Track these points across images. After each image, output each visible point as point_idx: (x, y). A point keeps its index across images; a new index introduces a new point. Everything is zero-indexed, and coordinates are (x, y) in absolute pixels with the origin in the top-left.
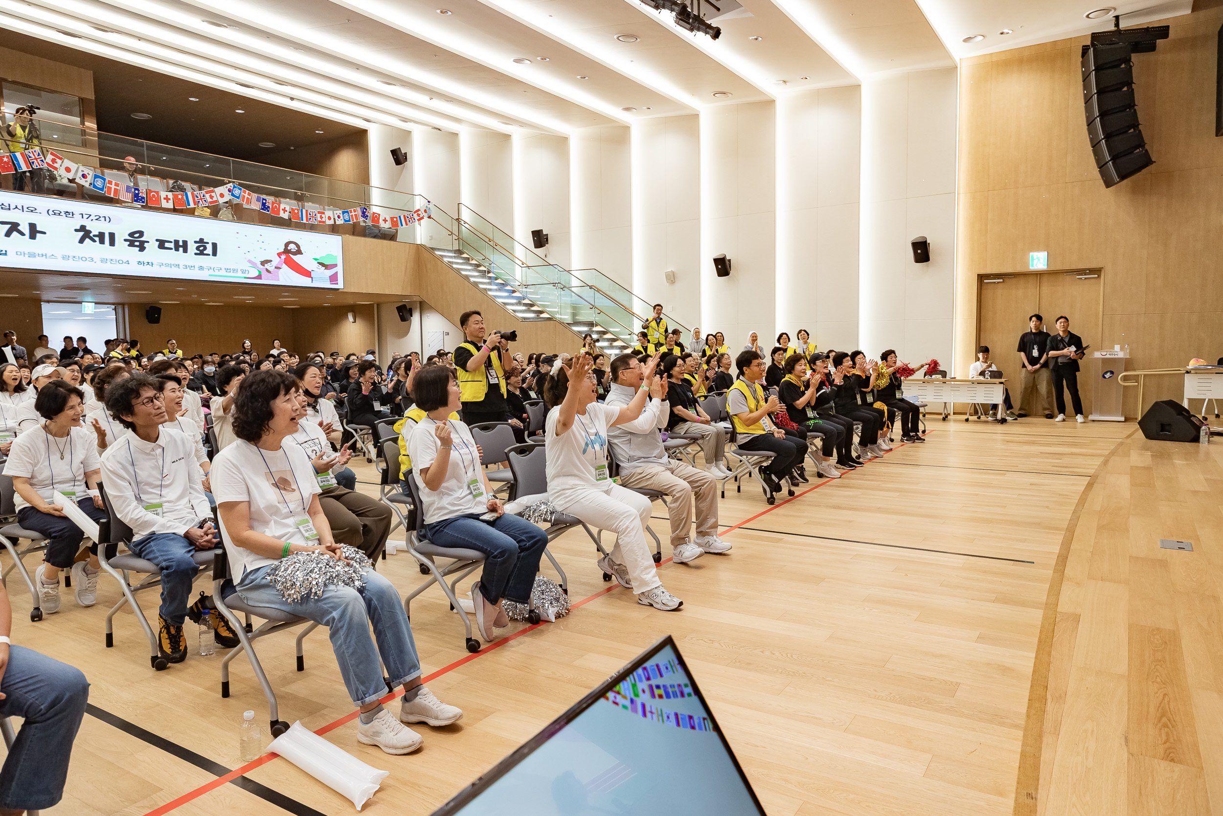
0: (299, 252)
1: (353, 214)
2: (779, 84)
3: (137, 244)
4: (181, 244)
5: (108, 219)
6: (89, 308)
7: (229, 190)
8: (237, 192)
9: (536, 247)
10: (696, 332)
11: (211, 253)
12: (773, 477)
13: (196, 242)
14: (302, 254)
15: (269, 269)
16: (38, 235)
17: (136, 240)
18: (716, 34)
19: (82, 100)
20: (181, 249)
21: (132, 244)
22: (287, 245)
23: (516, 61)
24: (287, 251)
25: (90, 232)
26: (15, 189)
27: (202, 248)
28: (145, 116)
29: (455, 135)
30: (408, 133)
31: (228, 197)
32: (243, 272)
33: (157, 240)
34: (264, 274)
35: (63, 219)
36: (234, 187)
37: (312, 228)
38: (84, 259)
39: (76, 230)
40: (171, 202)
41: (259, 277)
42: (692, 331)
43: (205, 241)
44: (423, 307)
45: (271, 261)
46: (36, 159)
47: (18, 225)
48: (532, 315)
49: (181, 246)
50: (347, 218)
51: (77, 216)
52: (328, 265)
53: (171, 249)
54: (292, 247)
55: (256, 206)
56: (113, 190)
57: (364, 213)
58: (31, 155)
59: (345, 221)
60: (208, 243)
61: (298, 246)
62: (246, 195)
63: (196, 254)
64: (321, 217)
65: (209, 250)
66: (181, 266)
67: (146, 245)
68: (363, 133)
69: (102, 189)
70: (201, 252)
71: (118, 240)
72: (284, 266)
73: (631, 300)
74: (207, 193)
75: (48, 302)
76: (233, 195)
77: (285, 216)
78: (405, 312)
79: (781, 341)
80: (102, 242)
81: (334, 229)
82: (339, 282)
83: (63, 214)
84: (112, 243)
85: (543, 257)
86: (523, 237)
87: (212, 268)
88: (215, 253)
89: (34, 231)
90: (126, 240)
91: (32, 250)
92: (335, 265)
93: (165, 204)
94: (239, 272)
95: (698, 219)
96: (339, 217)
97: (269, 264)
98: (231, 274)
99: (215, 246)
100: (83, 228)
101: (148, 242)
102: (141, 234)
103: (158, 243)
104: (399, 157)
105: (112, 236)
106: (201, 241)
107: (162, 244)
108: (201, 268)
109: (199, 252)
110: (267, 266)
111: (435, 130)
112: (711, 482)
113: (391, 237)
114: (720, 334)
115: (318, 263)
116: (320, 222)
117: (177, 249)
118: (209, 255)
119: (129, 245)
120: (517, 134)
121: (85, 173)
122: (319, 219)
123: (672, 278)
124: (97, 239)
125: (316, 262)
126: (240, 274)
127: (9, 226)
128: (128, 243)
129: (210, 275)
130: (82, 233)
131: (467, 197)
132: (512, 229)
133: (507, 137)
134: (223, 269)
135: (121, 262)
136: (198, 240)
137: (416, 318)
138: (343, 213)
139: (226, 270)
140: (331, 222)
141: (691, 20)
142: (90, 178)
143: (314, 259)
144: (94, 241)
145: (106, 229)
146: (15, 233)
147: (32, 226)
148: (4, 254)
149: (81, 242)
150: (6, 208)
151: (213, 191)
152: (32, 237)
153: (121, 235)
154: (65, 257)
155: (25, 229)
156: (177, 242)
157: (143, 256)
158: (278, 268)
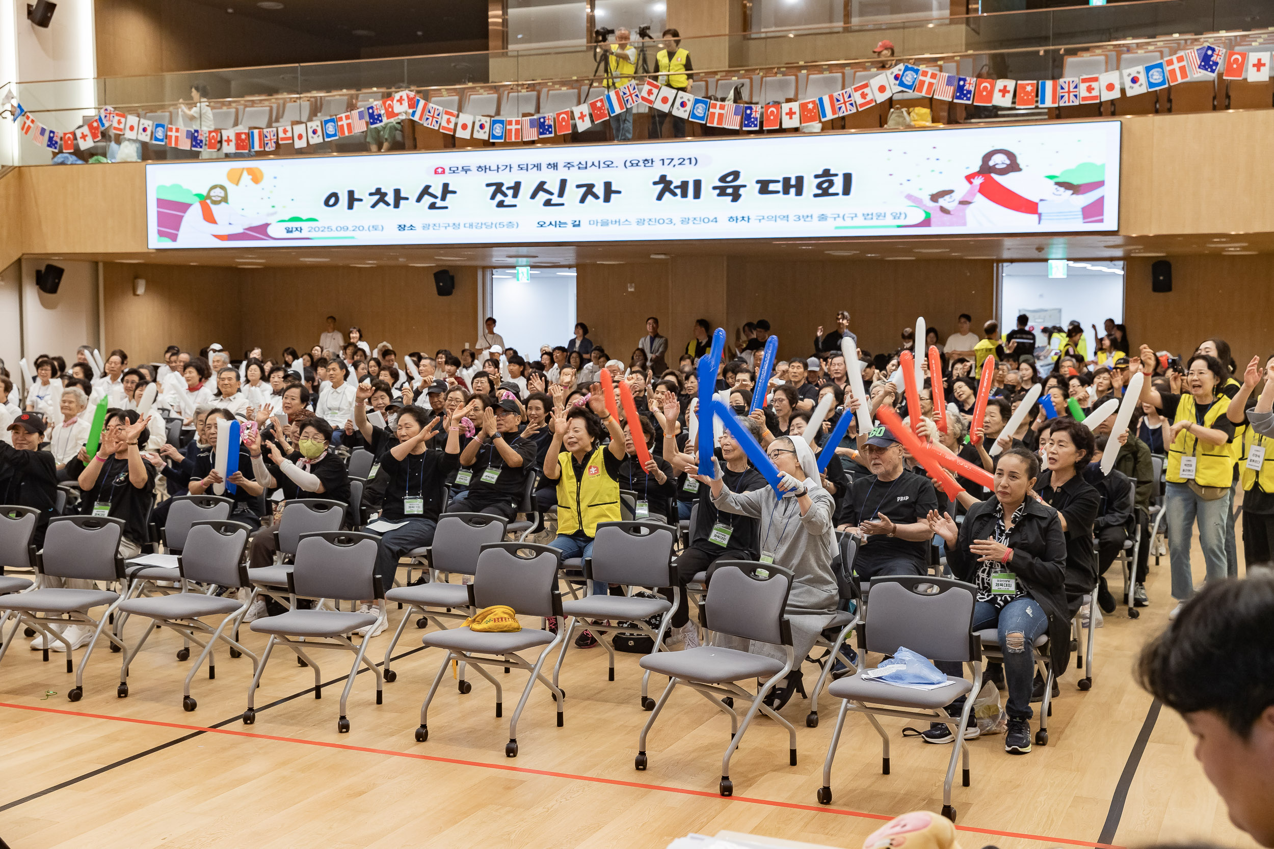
0: (1014, 167)
1: (1176, 67)
3: (730, 191)
4: (793, 182)
5: (693, 161)
7: (896, 78)
8: (910, 78)
11: (840, 191)
13: (817, 176)
14: (1020, 170)
16: (613, 195)
17: (729, 186)
20: (793, 191)
21: (722, 192)
22: (988, 157)
24: (986, 169)
25: (671, 182)
27: (826, 185)
31: (893, 89)
32: (897, 216)
33: (758, 182)
34: (937, 216)
35: (641, 170)
36: (907, 69)
38: (661, 221)
39: (655, 183)
41: (926, 223)
43: (832, 172)
45: (951, 192)
46: (632, 95)
47: (592, 186)
49: (793, 185)
51: (658, 163)
52: (1079, 186)
53: (778, 192)
54: (999, 161)
55: (944, 94)
56: (716, 116)
57: (1205, 59)
59: (1151, 85)
60: (836, 175)
61: (1010, 155)
62: (929, 80)
63: (816, 196)
64: (1091, 89)
65: (838, 187)
66: (791, 218)
67: (742, 191)
69: (702, 118)
70: (824, 191)
71: (706, 189)
72: (980, 199)
74: (857, 90)
76: (902, 84)
77: (1003, 101)
80: (684, 195)
82: (1106, 216)
83: (641, 163)
84: (697, 195)
87: (841, 216)
88: (847, 191)
89: (609, 191)
90: (715, 188)
91: (606, 217)
92: (1101, 184)
93: (787, 123)
94: (889, 217)
96: (1135, 80)
97: (947, 197)
98: (875, 222)
99: (848, 178)
100: (663, 179)
101: (745, 186)
102: (736, 175)
103: (759, 185)
105: (698, 184)
106: (826, 173)
107: (764, 187)
108: (823, 218)
109: (820, 192)
110: (943, 202)
115: (1057, 184)
116: (1084, 99)
117: (786, 192)
118: (837, 194)
119: (719, 195)
122: (1085, 93)
124: (678, 191)
125: (1052, 182)
126: (889, 221)
127: (585, 189)
128: (717, 191)
129: (837, 228)
130: (662, 186)
134: (860, 215)
135: (706, 220)
136: (820, 172)
138: (1149, 69)
139: (866, 216)
140: (1115, 94)
142: (689, 106)
143: (1051, 177)
144: (675, 194)
145: (688, 174)
146: (590, 198)
147: (608, 185)
148: (577, 224)
149: (660, 198)
150: (583, 166)
151: (866, 86)
152: (607, 199)
153: (710, 182)
154: (640, 222)
155: (599, 190)
156: (787, 181)
157: (738, 209)
158: (964, 203)
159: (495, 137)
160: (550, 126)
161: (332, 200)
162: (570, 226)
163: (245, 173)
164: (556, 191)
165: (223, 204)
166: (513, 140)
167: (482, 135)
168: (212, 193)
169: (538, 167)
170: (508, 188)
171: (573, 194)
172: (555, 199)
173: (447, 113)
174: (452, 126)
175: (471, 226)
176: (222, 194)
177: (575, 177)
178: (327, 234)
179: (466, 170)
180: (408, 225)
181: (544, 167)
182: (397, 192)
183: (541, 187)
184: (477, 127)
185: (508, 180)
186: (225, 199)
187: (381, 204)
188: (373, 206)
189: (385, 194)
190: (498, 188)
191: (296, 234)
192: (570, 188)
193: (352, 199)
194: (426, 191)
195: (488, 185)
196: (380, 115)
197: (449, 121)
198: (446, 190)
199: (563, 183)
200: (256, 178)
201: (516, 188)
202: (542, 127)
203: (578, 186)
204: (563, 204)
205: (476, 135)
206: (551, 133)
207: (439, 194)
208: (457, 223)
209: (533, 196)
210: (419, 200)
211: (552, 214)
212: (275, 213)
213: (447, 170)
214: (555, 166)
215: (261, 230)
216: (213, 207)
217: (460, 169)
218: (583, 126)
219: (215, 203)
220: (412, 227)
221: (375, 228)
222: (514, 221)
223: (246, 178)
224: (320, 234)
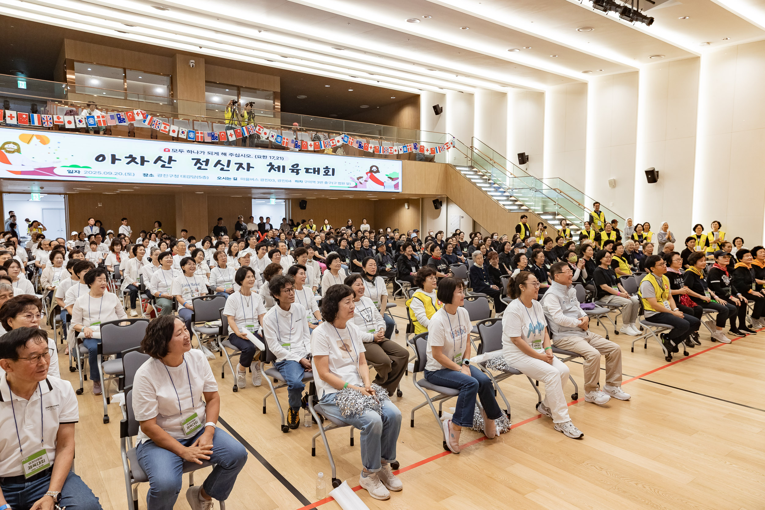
0: (378, 171)
1: (409, 147)
2: (703, 45)
3: (295, 171)
4: (317, 170)
5: (282, 159)
6: (273, 201)
7: (342, 138)
8: (346, 139)
9: (520, 163)
10: (629, 222)
11: (331, 174)
12: (672, 342)
13: (324, 168)
15: (362, 182)
16: (251, 169)
17: (295, 169)
18: (650, 21)
19: (274, 93)
20: (316, 173)
21: (293, 171)
22: (371, 167)
23: (509, 50)
24: (371, 171)
25: (274, 166)
26: (242, 146)
27: (327, 172)
28: (303, 97)
29: (472, 95)
30: (444, 95)
31: (341, 142)
32: (348, 184)
33: (305, 168)
34: (359, 185)
35: (262, 159)
36: (345, 136)
37: (386, 157)
38: (270, 180)
39: (268, 165)
40: (313, 147)
41: (356, 187)
42: (626, 220)
44: (448, 201)
45: (362, 177)
46: (252, 129)
47: (242, 164)
48: (516, 207)
49: (317, 171)
50: (405, 150)
51: (268, 158)
52: (393, 179)
53: (312, 173)
54: (374, 169)
55: (356, 146)
56: (285, 142)
57: (415, 146)
58: (250, 128)
59: (404, 152)
60: (330, 169)
61: (377, 168)
62: (351, 140)
63: (324, 175)
64: (391, 150)
65: (331, 173)
66: (316, 182)
67: (300, 171)
68: (417, 96)
69: (280, 143)
70: (326, 174)
71: (287, 169)
72: (370, 180)
73: (583, 199)
74: (331, 140)
75: (255, 198)
76: (344, 141)
77: (371, 151)
78: (437, 203)
79: (696, 230)
80: (279, 171)
81: (399, 157)
82: (399, 188)
83: (262, 157)
84: (284, 171)
85: (525, 170)
86: (512, 158)
87: (332, 183)
88: (333, 174)
89: (249, 167)
90: (290, 169)
91: (248, 177)
92: (398, 178)
93: (310, 148)
94: (346, 184)
95: (635, 143)
96: (401, 150)
98: (341, 185)
99: (333, 170)
100: (271, 164)
102: (297, 165)
103: (305, 170)
104: (438, 110)
105: (284, 167)
106: (327, 167)
107: (307, 171)
108: (326, 183)
110: (360, 180)
111: (460, 93)
112: (617, 350)
113: (430, 159)
114: (647, 224)
116: (390, 153)
117: (314, 173)
120: (511, 93)
121: (273, 134)
122: (390, 152)
123: (613, 184)
124: (277, 169)
125: (387, 177)
126: (346, 185)
127: (238, 165)
128: (291, 171)
129: (330, 187)
130: (270, 167)
131: (478, 133)
132: (505, 152)
133: (504, 95)
134: (337, 183)
135: (287, 181)
137: (444, 207)
138: (404, 147)
139: (339, 183)
140: (397, 153)
141: (631, 15)
142: (275, 137)
143: (386, 175)
144: (275, 170)
145: (280, 163)
146: (241, 168)
147: (248, 164)
148: (235, 179)
149: (270, 171)
150: (238, 156)
151: (334, 139)
152: (248, 170)
153: (288, 167)
154: (262, 180)
155: (245, 166)
156: (314, 169)
157: (298, 177)
158: (366, 181)
159: (190, 138)
160: (217, 137)
161: (100, 158)
162: (232, 179)
163: (34, 138)
164: (226, 164)
165: (16, 153)
166: (200, 140)
167: (184, 136)
168: (6, 146)
169: (217, 154)
170: (203, 161)
171: (233, 167)
172: (225, 168)
173: (164, 124)
174: (167, 130)
175: (184, 176)
176: (16, 147)
177: (234, 160)
178: (97, 175)
179: (181, 151)
180: (149, 174)
181: (220, 154)
182: (142, 158)
183: (219, 162)
184: (180, 132)
185: (203, 158)
186: (18, 151)
187: (133, 163)
188: (128, 163)
189: (136, 158)
190: (198, 161)
191: (76, 174)
192: (232, 164)
193: (114, 159)
194: (159, 159)
195: (193, 159)
196: (124, 119)
197: (165, 128)
198: (170, 159)
199: (229, 162)
200: (44, 141)
201: (207, 162)
202: (213, 136)
203: (236, 164)
204: (229, 171)
205: (180, 136)
206: (217, 140)
207: (167, 161)
208: (177, 175)
209: (215, 166)
210: (156, 162)
211: (224, 174)
212: (60, 162)
213: (171, 150)
214: (225, 154)
215: (50, 170)
216: (7, 154)
217: (178, 150)
218: (232, 138)
219: (9, 152)
220: (151, 175)
221: (129, 174)
222: (206, 176)
223: (35, 140)
224: (93, 175)
